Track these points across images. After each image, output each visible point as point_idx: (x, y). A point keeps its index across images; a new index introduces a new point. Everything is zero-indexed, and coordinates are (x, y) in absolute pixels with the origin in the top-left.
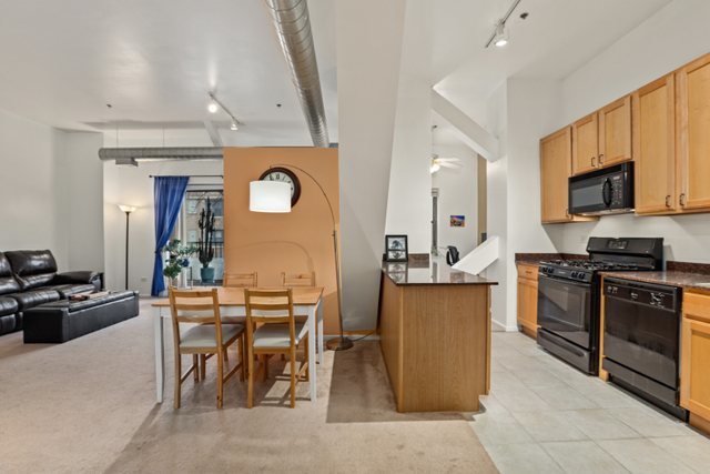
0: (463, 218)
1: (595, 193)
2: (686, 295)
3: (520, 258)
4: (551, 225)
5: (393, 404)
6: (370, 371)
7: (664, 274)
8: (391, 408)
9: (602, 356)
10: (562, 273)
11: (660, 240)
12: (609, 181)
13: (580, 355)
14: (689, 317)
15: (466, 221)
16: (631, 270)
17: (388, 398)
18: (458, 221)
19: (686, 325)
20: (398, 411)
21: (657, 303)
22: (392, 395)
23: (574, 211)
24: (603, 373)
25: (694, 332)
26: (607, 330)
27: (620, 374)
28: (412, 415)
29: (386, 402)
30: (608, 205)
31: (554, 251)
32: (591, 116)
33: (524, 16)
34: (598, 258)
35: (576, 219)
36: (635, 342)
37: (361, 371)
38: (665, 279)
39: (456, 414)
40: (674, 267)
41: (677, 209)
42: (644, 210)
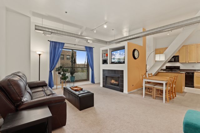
12: (175, 58)
30: (175, 61)
41: (187, 63)
42: (181, 62)
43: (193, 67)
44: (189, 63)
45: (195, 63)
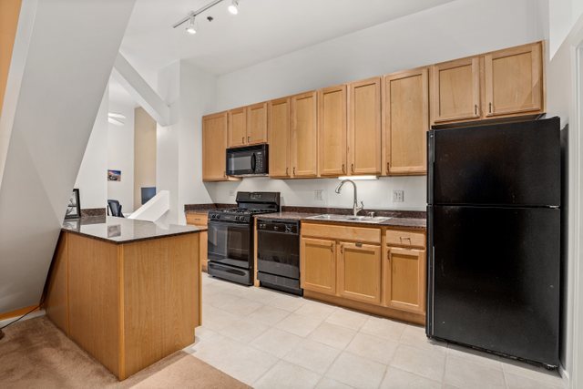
0: (119, 172)
1: (246, 162)
2: (303, 224)
3: (188, 208)
4: (210, 183)
5: (109, 377)
6: (53, 356)
7: (281, 214)
8: (109, 381)
9: (256, 271)
10: (228, 218)
11: (279, 194)
12: (254, 155)
13: (243, 274)
14: (304, 236)
15: (122, 176)
16: (266, 212)
17: (99, 372)
18: (114, 176)
19: (303, 241)
20: (118, 379)
21: (288, 232)
22: (101, 368)
23: (229, 173)
24: (257, 282)
25: (307, 245)
26: (259, 257)
27: (268, 279)
28: (137, 376)
29: (99, 378)
30: (253, 170)
31: (211, 202)
32: (242, 108)
33: (210, 19)
34: (243, 206)
35: (230, 179)
36: (278, 261)
37: (39, 361)
38: (281, 216)
39: (178, 354)
40: (286, 209)
41: (292, 176)
43: (318, 195)
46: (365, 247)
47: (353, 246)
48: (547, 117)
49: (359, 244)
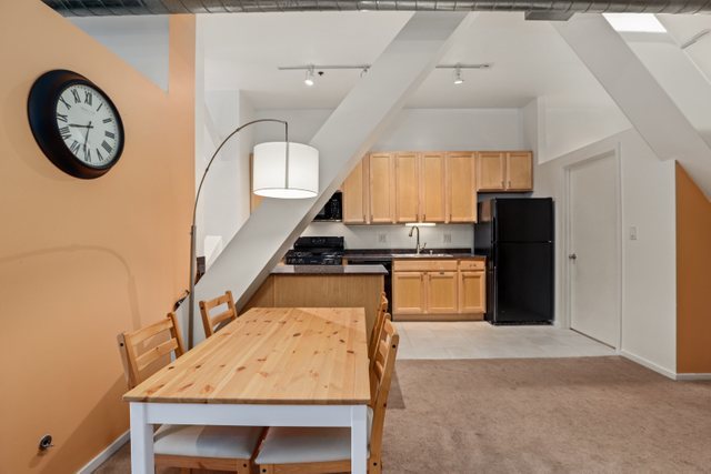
2: (392, 262)
11: (342, 238)
14: (397, 272)
19: (395, 275)
25: (399, 278)
33: (321, 73)
41: (368, 223)
42: (350, 221)
43: (382, 238)
44: (372, 224)
45: (391, 223)
46: (446, 274)
47: (437, 274)
48: (534, 196)
49: (442, 272)
